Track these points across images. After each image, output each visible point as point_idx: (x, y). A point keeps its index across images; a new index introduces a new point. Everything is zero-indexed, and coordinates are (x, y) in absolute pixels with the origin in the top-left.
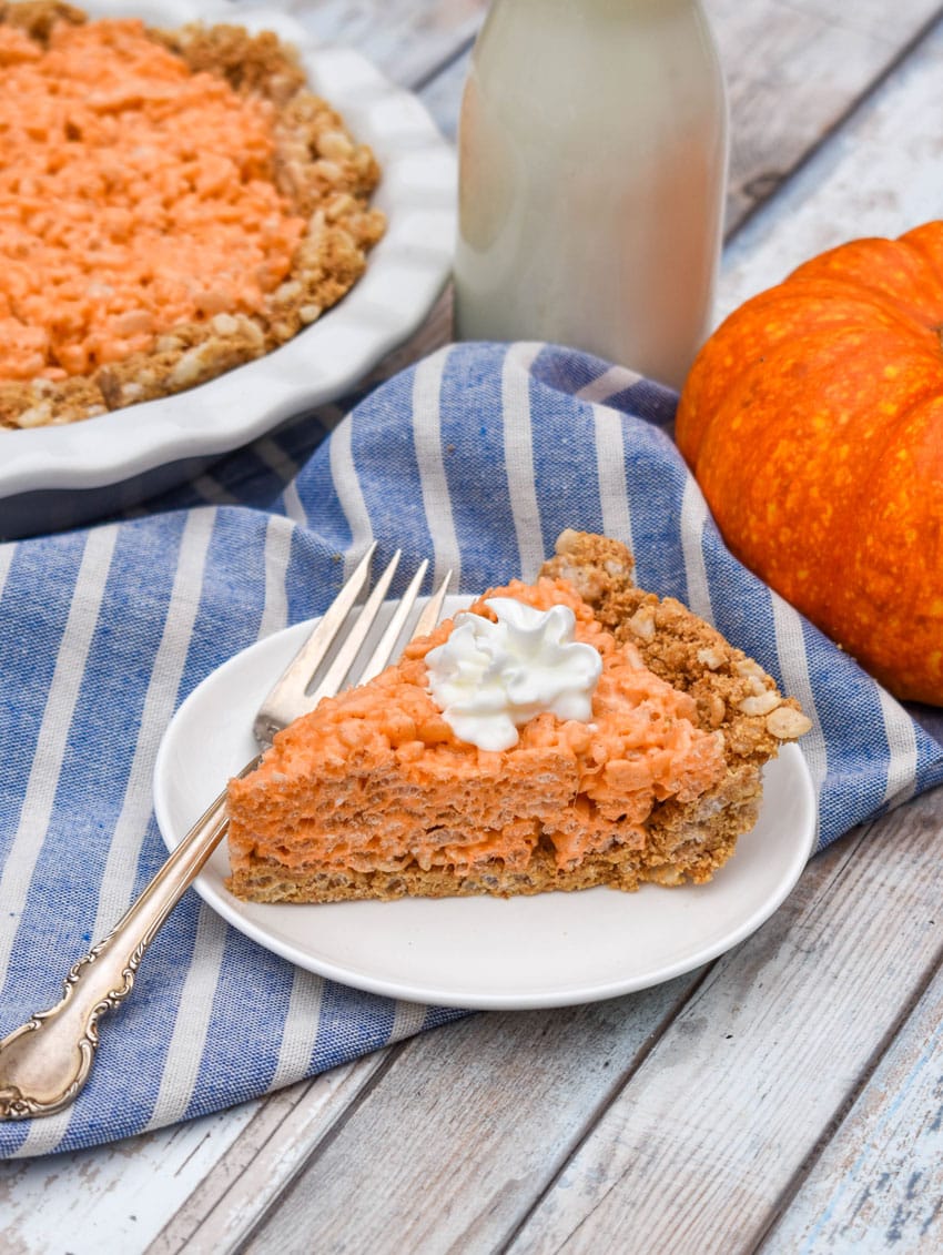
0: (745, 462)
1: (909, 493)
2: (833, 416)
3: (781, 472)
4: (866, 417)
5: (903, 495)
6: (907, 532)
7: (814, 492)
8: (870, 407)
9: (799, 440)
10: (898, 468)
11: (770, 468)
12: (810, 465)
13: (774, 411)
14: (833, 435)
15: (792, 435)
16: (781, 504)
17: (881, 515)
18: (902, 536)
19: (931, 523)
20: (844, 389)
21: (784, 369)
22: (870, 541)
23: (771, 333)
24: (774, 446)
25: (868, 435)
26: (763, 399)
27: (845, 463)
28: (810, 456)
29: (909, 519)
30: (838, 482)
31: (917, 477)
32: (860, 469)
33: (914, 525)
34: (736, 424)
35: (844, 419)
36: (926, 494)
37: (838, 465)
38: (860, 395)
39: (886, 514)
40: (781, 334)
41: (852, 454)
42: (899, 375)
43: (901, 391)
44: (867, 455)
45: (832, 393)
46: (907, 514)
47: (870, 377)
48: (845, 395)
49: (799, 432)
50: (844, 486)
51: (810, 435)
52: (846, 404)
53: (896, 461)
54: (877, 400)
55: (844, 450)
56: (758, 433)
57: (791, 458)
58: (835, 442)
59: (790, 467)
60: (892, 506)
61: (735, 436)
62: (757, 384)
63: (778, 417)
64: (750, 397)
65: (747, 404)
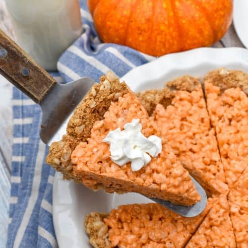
0: (149, 45)
1: (192, 28)
2: (164, 24)
3: (161, 42)
4: (170, 19)
7: (171, 41)
8: (169, 16)
9: (161, 34)
10: (186, 25)
11: (158, 43)
13: (150, 32)
15: (159, 34)
17: (188, 35)
19: (200, 30)
20: (161, 17)
21: (144, 22)
23: (126, 14)
24: (156, 38)
25: (173, 22)
26: (145, 31)
28: (166, 35)
29: (196, 32)
30: (174, 35)
31: (192, 24)
32: (177, 30)
34: (141, 38)
35: (167, 23)
36: (196, 26)
37: (172, 32)
40: (129, 13)
42: (166, 5)
43: (170, 8)
44: (176, 27)
45: (160, 20)
46: (194, 32)
48: (163, 18)
50: (176, 35)
51: (163, 31)
52: (165, 20)
53: (184, 24)
54: (168, 14)
55: (171, 29)
56: (149, 38)
57: (162, 38)
58: (169, 29)
59: (163, 40)
61: (142, 41)
62: (139, 28)
63: (152, 32)
64: (139, 32)
65: (140, 34)
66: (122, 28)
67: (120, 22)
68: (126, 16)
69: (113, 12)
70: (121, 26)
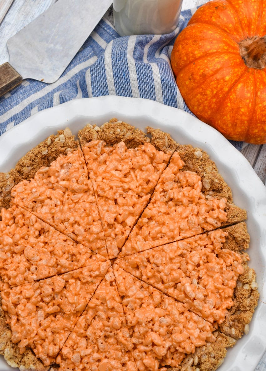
0: (189, 94)
1: (230, 116)
2: (212, 91)
3: (198, 101)
4: (220, 92)
5: (228, 116)
6: (229, 124)
7: (206, 108)
8: (221, 89)
9: (204, 95)
10: (228, 108)
11: (195, 99)
12: (206, 102)
13: (197, 85)
14: (212, 96)
15: (201, 93)
16: (198, 108)
17: (223, 118)
18: (228, 124)
19: (235, 123)
20: (215, 84)
21: (200, 73)
22: (219, 122)
23: (197, 54)
24: (196, 95)
25: (221, 96)
26: (194, 80)
27: (215, 103)
28: (206, 100)
29: (230, 122)
30: (212, 106)
31: (233, 112)
32: (218, 104)
33: (230, 123)
34: (187, 83)
35: (215, 92)
36: (234, 117)
37: (213, 103)
38: (219, 86)
39: (224, 118)
40: (199, 55)
41: (216, 101)
42: (229, 79)
43: (230, 84)
44: (220, 101)
45: (212, 85)
46: (229, 120)
47: (222, 80)
48: (215, 86)
49: (203, 93)
50: (214, 108)
51: (206, 95)
52: (216, 88)
53: (227, 106)
54: (223, 87)
55: (214, 100)
56: (193, 89)
57: (201, 99)
58: (212, 98)
59: (201, 101)
60: (225, 117)
61: (186, 86)
62: (192, 74)
63: (198, 87)
64: (191, 77)
65: (190, 79)
66: (184, 60)
67: (187, 54)
68: (194, 55)
69: (190, 42)
70: (185, 59)
